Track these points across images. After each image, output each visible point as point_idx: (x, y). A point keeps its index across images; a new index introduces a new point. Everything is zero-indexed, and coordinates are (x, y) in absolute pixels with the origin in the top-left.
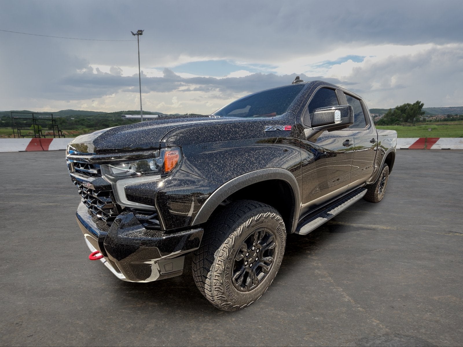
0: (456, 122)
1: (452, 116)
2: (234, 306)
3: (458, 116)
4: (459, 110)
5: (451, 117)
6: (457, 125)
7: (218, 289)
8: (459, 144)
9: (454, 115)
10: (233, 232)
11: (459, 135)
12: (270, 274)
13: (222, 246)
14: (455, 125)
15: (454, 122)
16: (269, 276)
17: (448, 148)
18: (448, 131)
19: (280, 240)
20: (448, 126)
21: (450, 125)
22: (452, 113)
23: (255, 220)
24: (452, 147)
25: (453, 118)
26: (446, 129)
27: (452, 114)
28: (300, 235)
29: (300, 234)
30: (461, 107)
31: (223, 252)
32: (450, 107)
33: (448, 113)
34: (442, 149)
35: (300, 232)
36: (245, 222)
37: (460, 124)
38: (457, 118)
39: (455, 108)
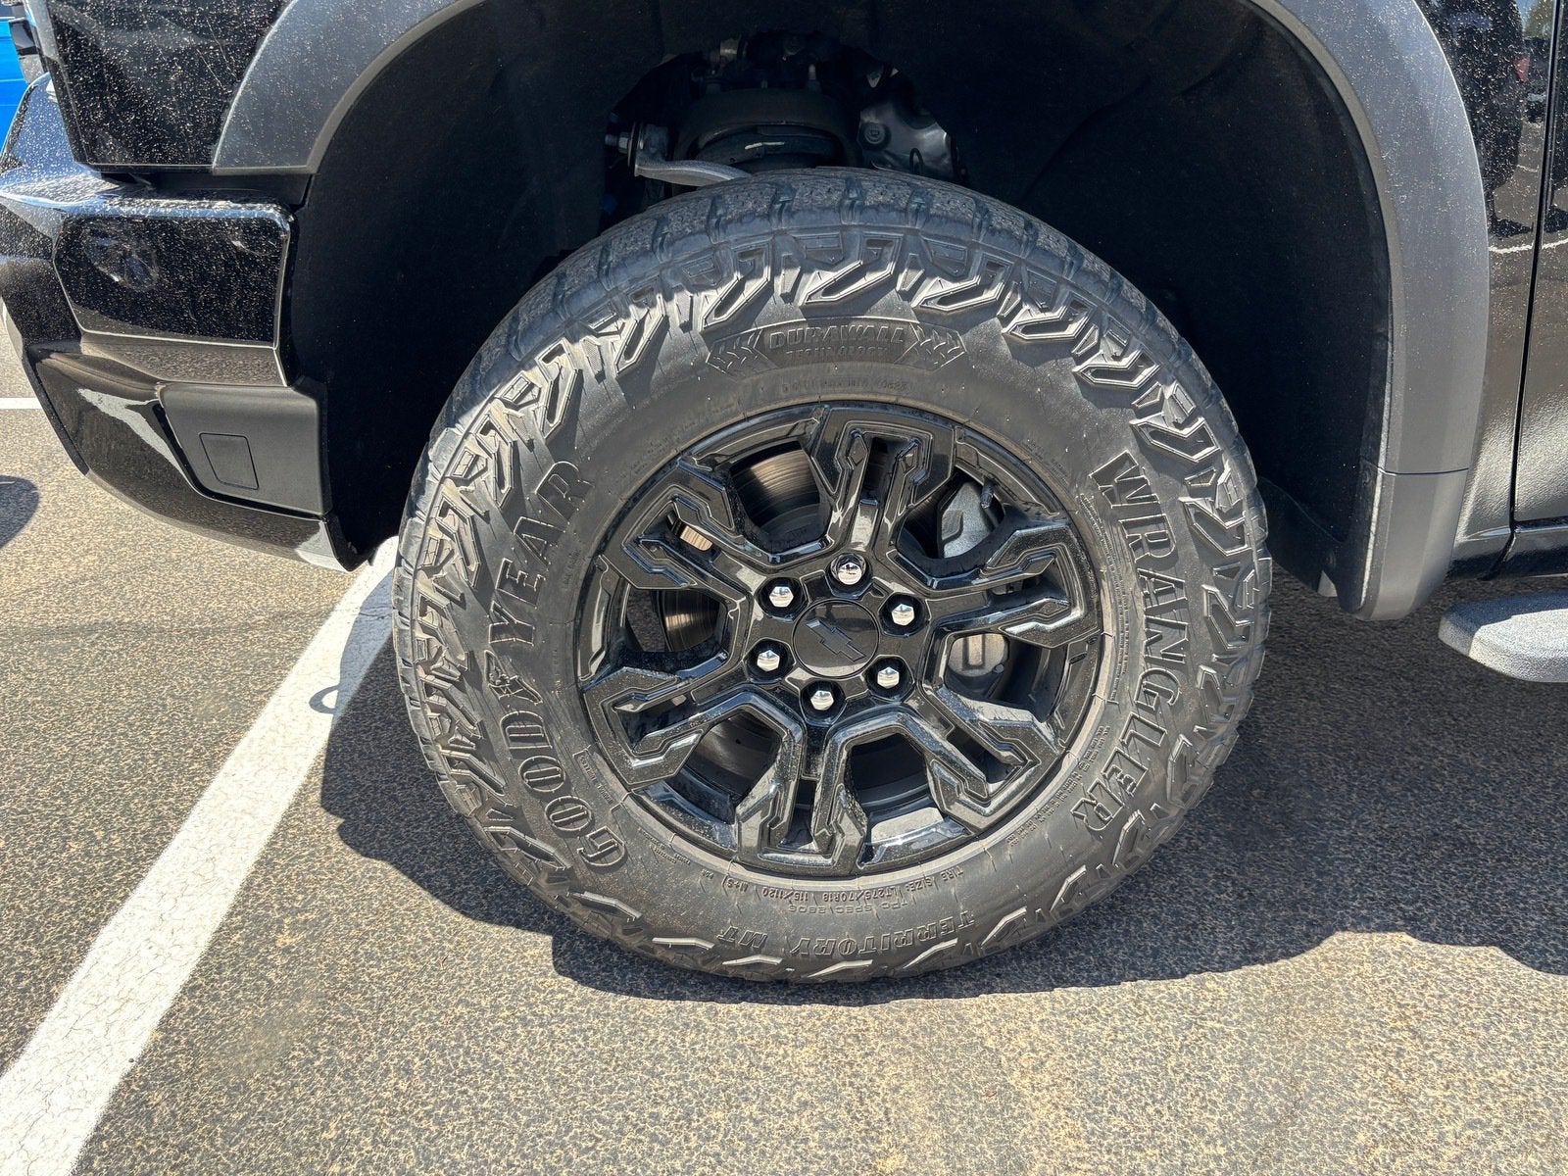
2: (592, 890)
7: (443, 701)
10: (573, 340)
12: (996, 848)
13: (478, 409)
16: (979, 857)
19: (1141, 607)
23: (801, 299)
28: (1475, 665)
29: (1477, 653)
31: (477, 458)
35: (1478, 634)
36: (696, 288)
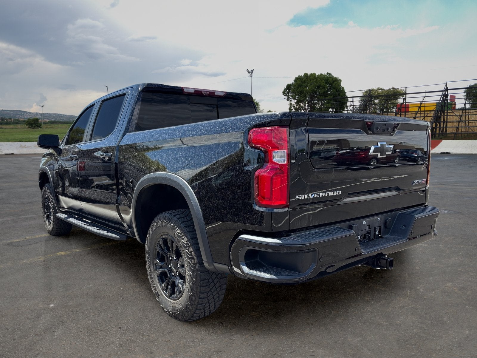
0: (11, 126)
1: (6, 119)
3: (12, 120)
4: (12, 114)
5: (5, 121)
6: (12, 128)
8: (21, 149)
9: (7, 118)
11: (18, 140)
14: (10, 128)
15: (9, 125)
17: (11, 153)
18: (5, 135)
20: (3, 130)
21: (5, 129)
22: (5, 116)
24: (15, 152)
25: (7, 121)
26: (3, 133)
27: (6, 118)
30: (13, 110)
32: (2, 110)
33: (2, 116)
34: (5, 154)
37: (16, 128)
38: (11, 122)
39: (8, 111)
